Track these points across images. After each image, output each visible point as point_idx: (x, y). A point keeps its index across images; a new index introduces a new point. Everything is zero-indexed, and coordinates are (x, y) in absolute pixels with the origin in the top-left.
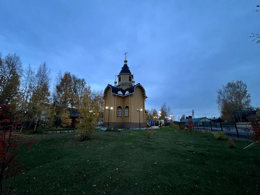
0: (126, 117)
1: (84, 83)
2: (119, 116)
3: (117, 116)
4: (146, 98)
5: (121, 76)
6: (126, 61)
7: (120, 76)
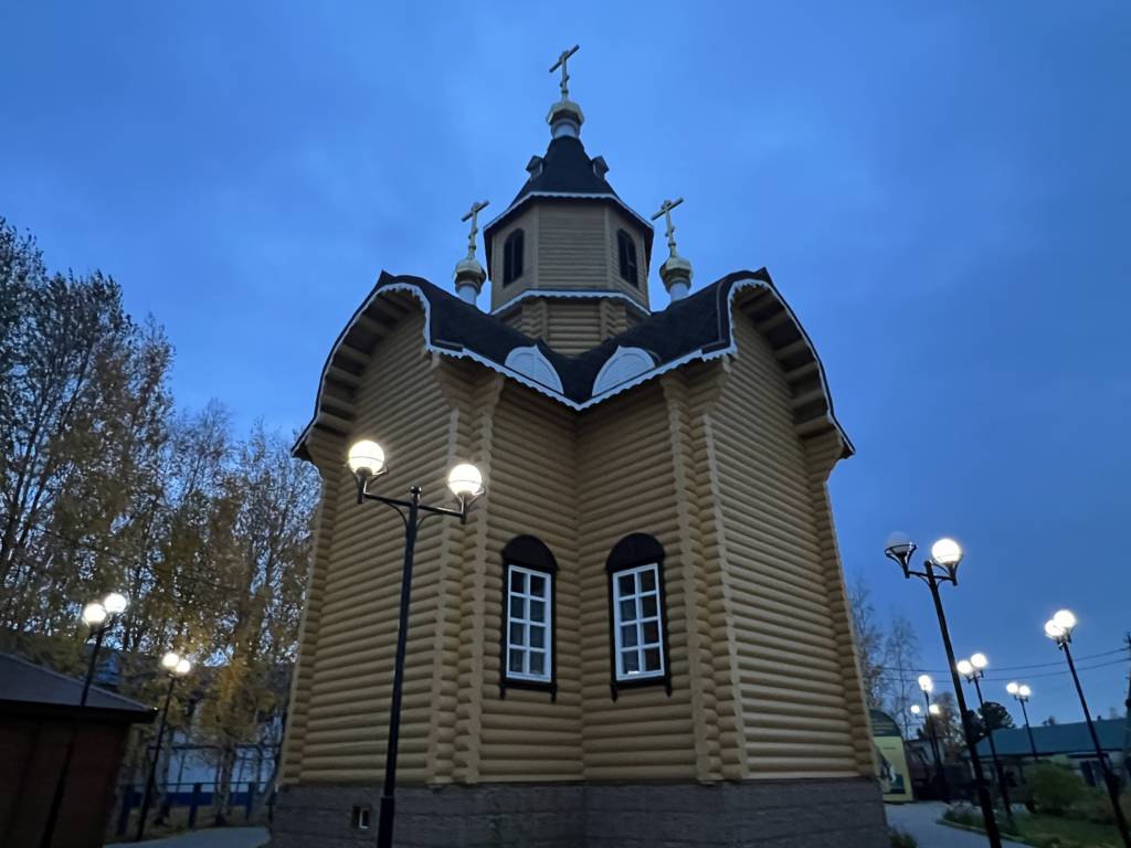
0: (618, 688)
1: (104, 319)
2: (527, 674)
3: (505, 684)
4: (847, 453)
5: (531, 225)
6: (566, 116)
7: (510, 229)
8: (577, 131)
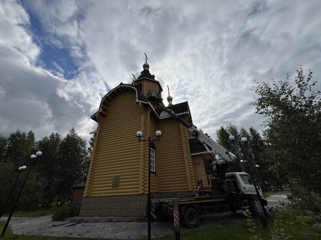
8: (148, 69)
